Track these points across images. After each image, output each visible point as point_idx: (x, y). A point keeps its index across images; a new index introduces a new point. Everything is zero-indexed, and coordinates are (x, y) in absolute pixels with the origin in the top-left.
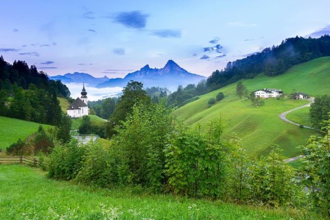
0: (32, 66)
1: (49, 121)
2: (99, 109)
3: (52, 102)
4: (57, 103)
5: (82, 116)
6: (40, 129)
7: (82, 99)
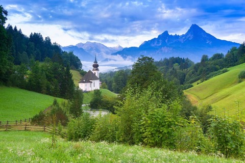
0: (46, 38)
1: (62, 95)
2: (111, 82)
3: (65, 76)
4: (70, 76)
5: (93, 90)
6: (55, 103)
7: (94, 72)
